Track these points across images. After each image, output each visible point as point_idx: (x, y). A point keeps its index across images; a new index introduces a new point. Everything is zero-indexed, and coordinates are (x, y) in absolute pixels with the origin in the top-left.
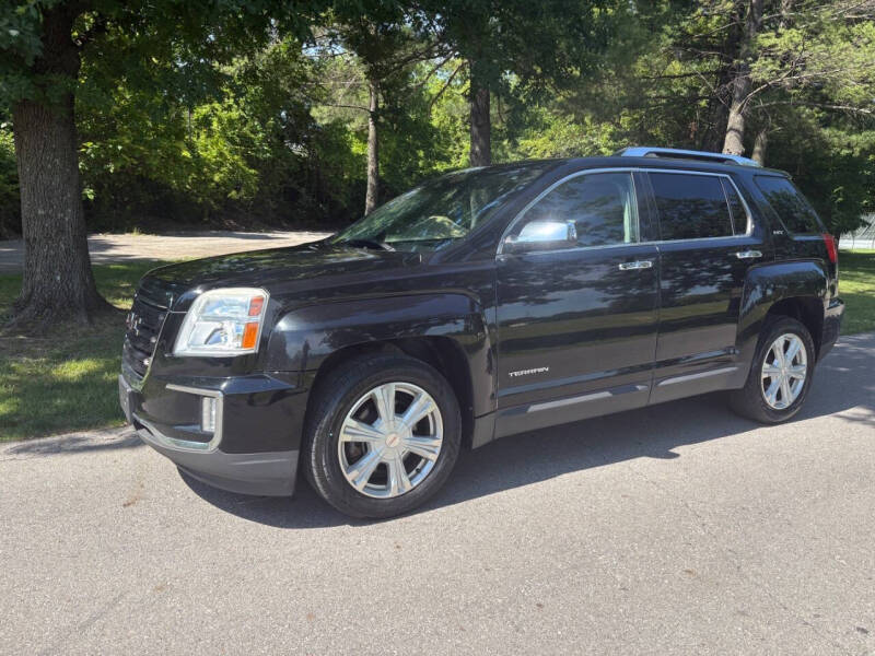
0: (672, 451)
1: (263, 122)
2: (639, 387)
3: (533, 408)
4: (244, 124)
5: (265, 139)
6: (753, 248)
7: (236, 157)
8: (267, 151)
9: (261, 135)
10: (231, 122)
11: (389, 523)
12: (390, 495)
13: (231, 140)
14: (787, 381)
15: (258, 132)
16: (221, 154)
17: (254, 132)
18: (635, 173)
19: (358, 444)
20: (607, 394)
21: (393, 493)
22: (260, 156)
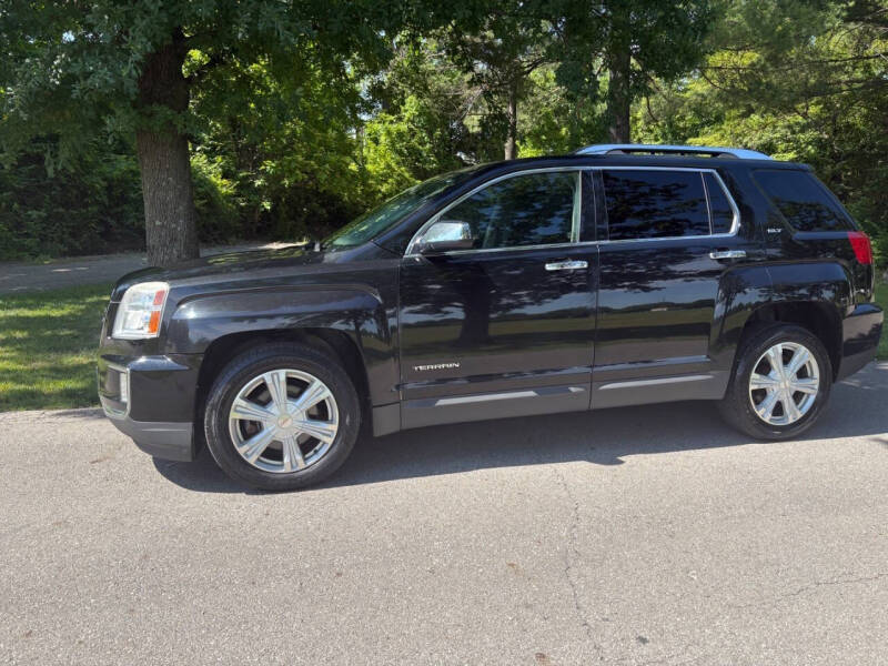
0: (620, 458)
1: (430, 134)
2: (573, 389)
3: (442, 402)
4: (413, 136)
5: (431, 150)
6: (737, 247)
7: (403, 169)
8: (434, 162)
9: (428, 146)
10: (400, 135)
11: (279, 495)
12: (283, 471)
13: (400, 153)
14: (790, 395)
15: (425, 144)
16: (388, 166)
17: (422, 143)
18: (583, 172)
19: (252, 423)
20: (531, 393)
21: (286, 469)
22: (427, 167)
